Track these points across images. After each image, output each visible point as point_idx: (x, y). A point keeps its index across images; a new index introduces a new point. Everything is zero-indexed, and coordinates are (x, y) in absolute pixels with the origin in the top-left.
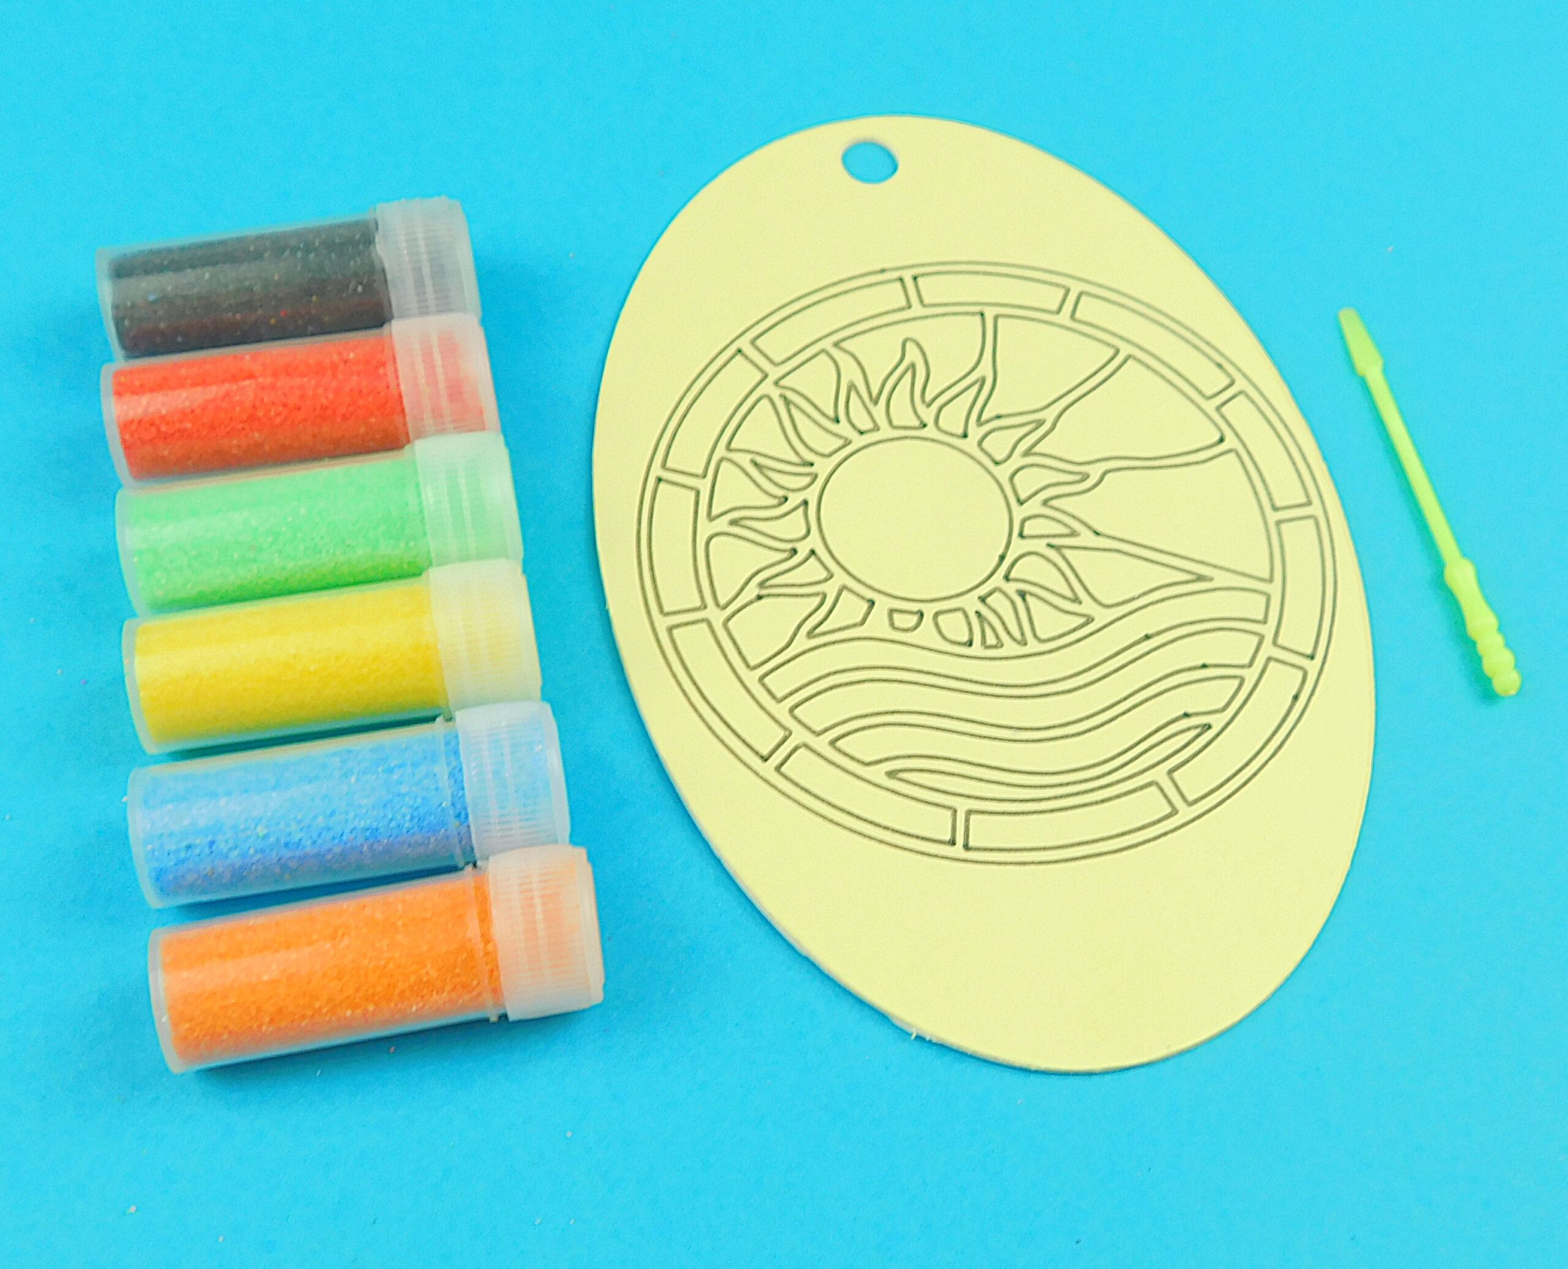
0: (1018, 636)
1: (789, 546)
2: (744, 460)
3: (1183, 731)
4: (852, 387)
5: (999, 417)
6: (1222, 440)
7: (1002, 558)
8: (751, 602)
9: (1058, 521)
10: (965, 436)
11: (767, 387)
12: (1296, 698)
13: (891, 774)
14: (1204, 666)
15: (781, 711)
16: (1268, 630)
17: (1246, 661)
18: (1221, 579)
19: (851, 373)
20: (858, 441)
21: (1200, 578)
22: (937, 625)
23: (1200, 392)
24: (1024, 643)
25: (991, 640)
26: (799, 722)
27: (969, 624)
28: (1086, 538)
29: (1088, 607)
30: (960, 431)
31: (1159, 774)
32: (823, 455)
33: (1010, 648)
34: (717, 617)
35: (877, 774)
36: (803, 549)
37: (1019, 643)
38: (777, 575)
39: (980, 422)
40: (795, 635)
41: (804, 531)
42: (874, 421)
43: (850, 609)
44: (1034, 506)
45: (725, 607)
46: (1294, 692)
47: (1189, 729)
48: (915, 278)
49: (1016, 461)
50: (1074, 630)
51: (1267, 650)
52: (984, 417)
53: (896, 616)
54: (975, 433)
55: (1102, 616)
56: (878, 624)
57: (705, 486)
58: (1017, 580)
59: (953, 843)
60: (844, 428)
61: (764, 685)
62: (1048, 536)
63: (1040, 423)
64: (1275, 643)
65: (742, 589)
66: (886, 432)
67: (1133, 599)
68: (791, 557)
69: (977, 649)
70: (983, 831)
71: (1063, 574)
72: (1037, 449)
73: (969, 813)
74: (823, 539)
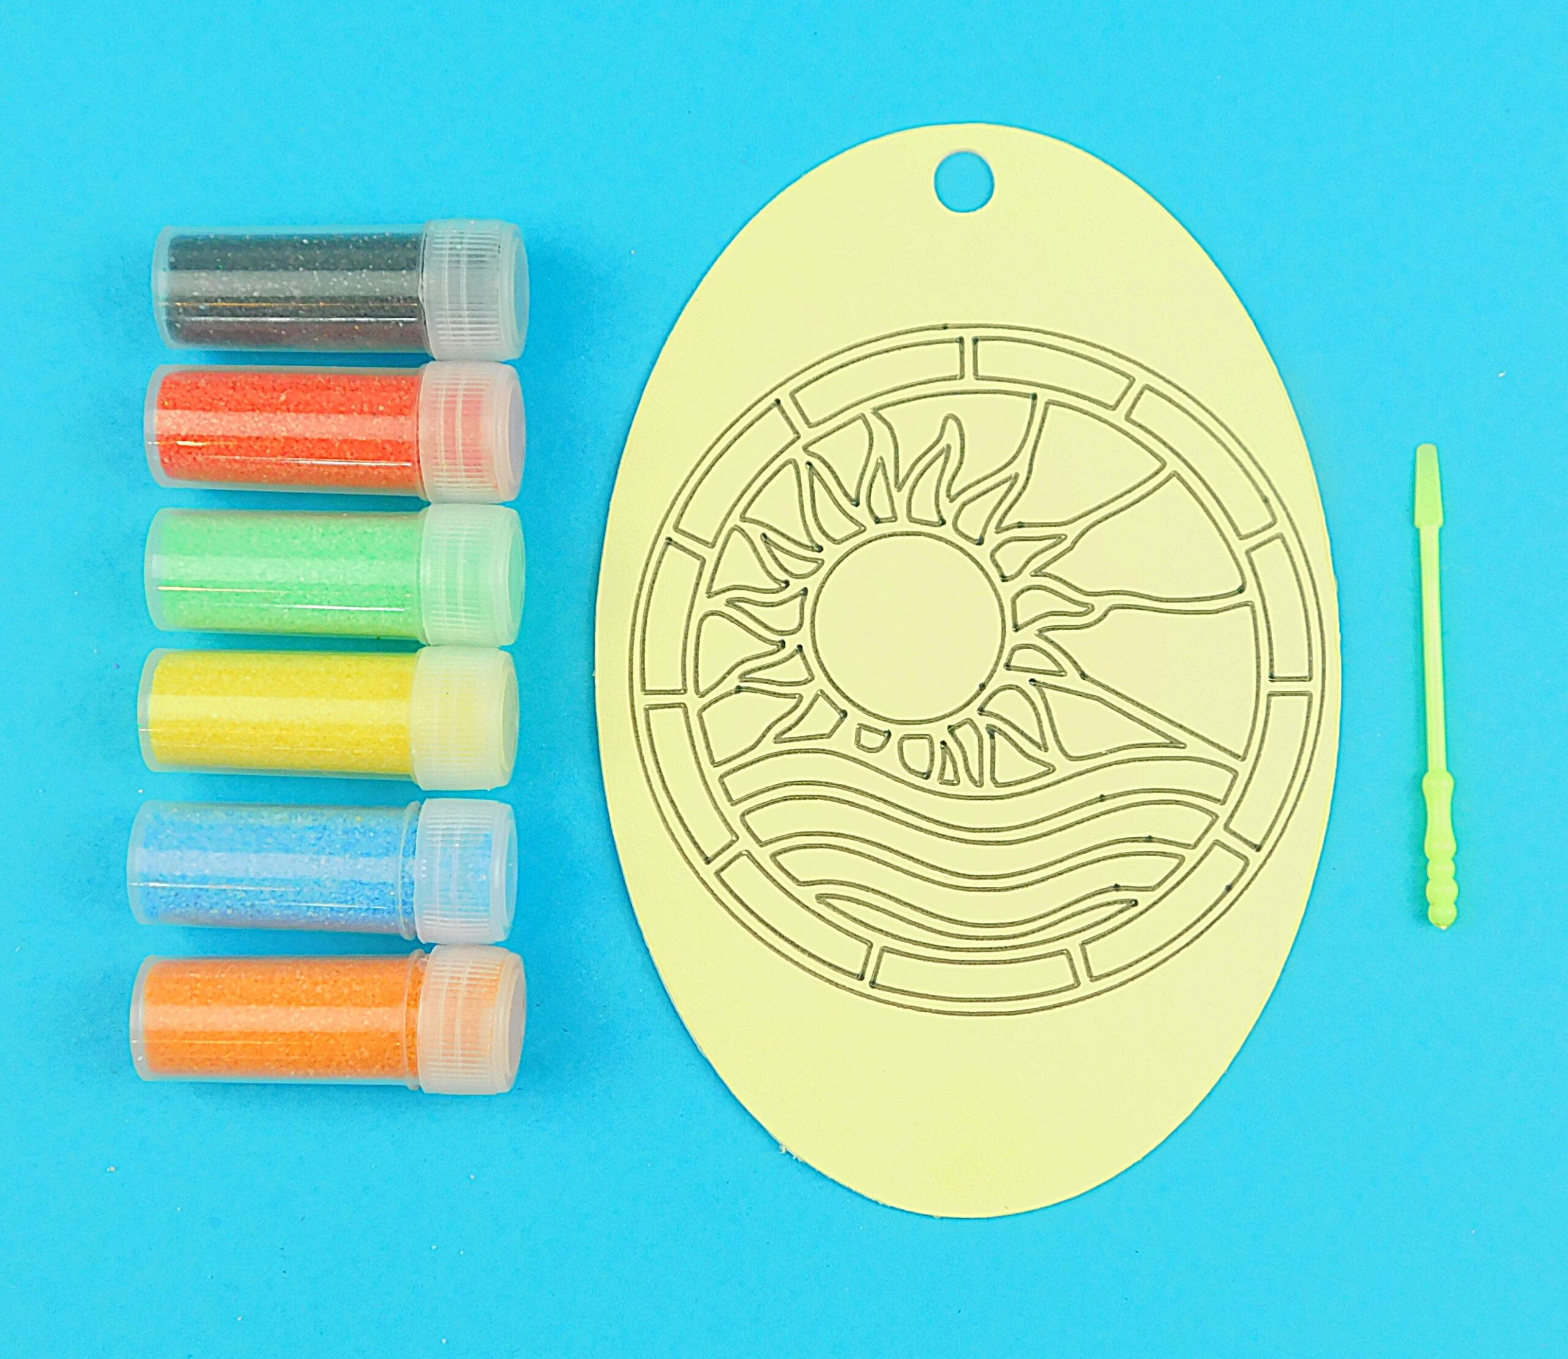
0: (976, 774)
1: (778, 638)
2: (755, 532)
3: (1109, 904)
4: (881, 465)
5: (1020, 525)
6: (1241, 590)
7: (983, 687)
8: (729, 694)
9: (1049, 656)
10: (980, 542)
11: (796, 452)
12: (1229, 888)
13: (820, 898)
14: (1149, 839)
15: (733, 814)
16: (1223, 812)
17: (1192, 842)
18: (1195, 747)
19: (883, 448)
20: (873, 530)
21: (1174, 743)
22: (901, 749)
23: (1236, 530)
24: (979, 784)
25: (949, 775)
26: (748, 828)
27: (932, 754)
28: (1072, 680)
29: (1053, 756)
30: (977, 537)
31: (1072, 945)
32: (834, 541)
33: (966, 787)
34: (694, 702)
35: (807, 895)
36: (791, 643)
37: (974, 782)
38: (760, 669)
39: (999, 529)
40: (763, 736)
41: (795, 625)
42: (893, 510)
43: (822, 718)
44: (1028, 635)
45: (703, 696)
46: (1229, 883)
47: (1115, 902)
48: (976, 341)
49: (1026, 580)
50: (1033, 778)
51: (1218, 832)
52: (1005, 524)
53: (864, 733)
54: (992, 539)
55: (1065, 768)
56: (843, 741)
57: (711, 555)
58: (991, 714)
59: (862, 978)
60: (861, 513)
61: (723, 784)
62: (1035, 671)
63: (1060, 538)
64: (1226, 827)
65: (724, 678)
66: (903, 524)
67: (1100, 755)
68: (778, 651)
69: (933, 783)
70: (893, 972)
71: (1038, 715)
72: (1047, 570)
73: (884, 950)
74: (813, 635)
